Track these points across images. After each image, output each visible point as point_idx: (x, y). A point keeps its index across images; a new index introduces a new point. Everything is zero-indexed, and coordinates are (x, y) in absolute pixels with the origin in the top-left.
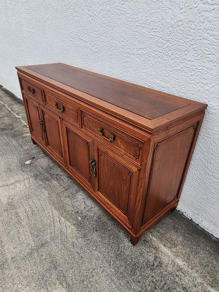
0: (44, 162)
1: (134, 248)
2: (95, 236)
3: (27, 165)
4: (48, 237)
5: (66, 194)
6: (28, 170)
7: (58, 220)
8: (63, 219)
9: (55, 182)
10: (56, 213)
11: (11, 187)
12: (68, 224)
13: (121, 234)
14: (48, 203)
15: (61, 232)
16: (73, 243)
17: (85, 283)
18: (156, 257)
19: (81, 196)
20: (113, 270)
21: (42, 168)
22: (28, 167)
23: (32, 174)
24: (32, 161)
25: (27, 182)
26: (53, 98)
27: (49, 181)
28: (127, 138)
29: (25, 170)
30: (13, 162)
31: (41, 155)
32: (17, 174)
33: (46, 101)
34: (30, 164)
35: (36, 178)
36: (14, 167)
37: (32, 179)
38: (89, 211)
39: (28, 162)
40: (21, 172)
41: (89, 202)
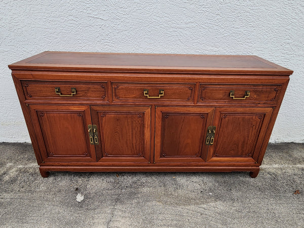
0: (97, 184)
1: (257, 179)
2: (235, 194)
3: (83, 201)
5: (171, 189)
6: (96, 203)
7: (203, 210)
8: (205, 206)
9: (145, 190)
10: (192, 207)
12: (212, 204)
13: (241, 178)
14: (173, 208)
15: (219, 214)
16: (236, 211)
17: (279, 220)
18: (268, 173)
19: (182, 180)
20: (272, 199)
21: (108, 189)
22: (91, 201)
23: (109, 202)
24: (82, 194)
25: (120, 213)
26: (139, 86)
27: (138, 193)
28: (265, 89)
29: (93, 207)
30: (59, 213)
31: (80, 181)
32: (93, 218)
33: (116, 96)
34: (86, 197)
35: (122, 202)
36: (72, 215)
37: (119, 207)
38: (205, 184)
39: (80, 198)
40: (92, 212)
41: (195, 179)
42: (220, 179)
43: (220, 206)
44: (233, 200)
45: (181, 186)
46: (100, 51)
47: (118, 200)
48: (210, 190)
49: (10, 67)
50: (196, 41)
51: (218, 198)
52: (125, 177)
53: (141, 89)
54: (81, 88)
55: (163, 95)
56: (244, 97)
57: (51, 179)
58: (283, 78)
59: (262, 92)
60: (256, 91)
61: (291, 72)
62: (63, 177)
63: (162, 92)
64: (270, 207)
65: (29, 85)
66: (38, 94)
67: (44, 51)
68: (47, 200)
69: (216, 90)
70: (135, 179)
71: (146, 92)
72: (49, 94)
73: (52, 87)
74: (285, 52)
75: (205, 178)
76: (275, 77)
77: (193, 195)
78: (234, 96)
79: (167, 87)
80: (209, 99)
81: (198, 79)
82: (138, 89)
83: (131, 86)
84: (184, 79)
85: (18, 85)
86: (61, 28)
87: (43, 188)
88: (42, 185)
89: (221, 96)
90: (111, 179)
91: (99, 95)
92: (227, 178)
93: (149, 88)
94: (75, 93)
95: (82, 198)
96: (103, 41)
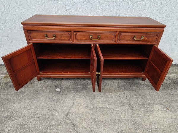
0: (65, 84)
1: (145, 81)
2: (134, 88)
3: (60, 91)
4: (126, 101)
6: (67, 92)
7: (118, 95)
8: (119, 93)
10: (113, 94)
11: (75, 104)
12: (123, 92)
13: (138, 81)
14: (104, 94)
15: (126, 96)
16: (134, 95)
19: (108, 82)
20: (152, 90)
22: (64, 91)
23: (73, 92)
24: (59, 88)
25: (78, 96)
26: (88, 34)
27: (87, 88)
28: (151, 35)
29: (65, 93)
30: (49, 96)
31: (57, 82)
32: (66, 98)
33: (75, 38)
34: (61, 89)
35: (79, 92)
36: (55, 97)
37: (77, 93)
38: (119, 83)
39: (58, 90)
40: (65, 96)
41: (114, 81)
42: (127, 81)
43: (127, 93)
44: (133, 91)
45: (108, 85)
46: (65, 14)
47: (77, 91)
48: (122, 86)
49: (22, 23)
50: (117, 9)
51: (125, 89)
52: (79, 80)
53: (88, 35)
54: (58, 35)
55: (100, 38)
56: (141, 39)
57: (42, 81)
58: (161, 29)
59: (150, 36)
60: (147, 36)
61: (165, 26)
62: (48, 80)
63: (99, 36)
64: (151, 94)
65: (32, 33)
66: (36, 38)
67: (35, 14)
68: (42, 91)
69: (127, 35)
70: (84, 81)
71: (91, 36)
72: (42, 38)
73: (43, 34)
74: (164, 15)
75: (120, 81)
76: (157, 29)
77: (113, 89)
78: (135, 39)
79: (102, 34)
80: (123, 40)
81: (117, 30)
82: (87, 35)
83: (84, 33)
84: (111, 30)
85: (26, 33)
86: (44, 2)
87: (39, 85)
88: (38, 84)
89: (129, 38)
90: (73, 81)
91: (67, 38)
92: (130, 81)
93: (93, 34)
94: (55, 37)
95: (59, 90)
96: (66, 9)
